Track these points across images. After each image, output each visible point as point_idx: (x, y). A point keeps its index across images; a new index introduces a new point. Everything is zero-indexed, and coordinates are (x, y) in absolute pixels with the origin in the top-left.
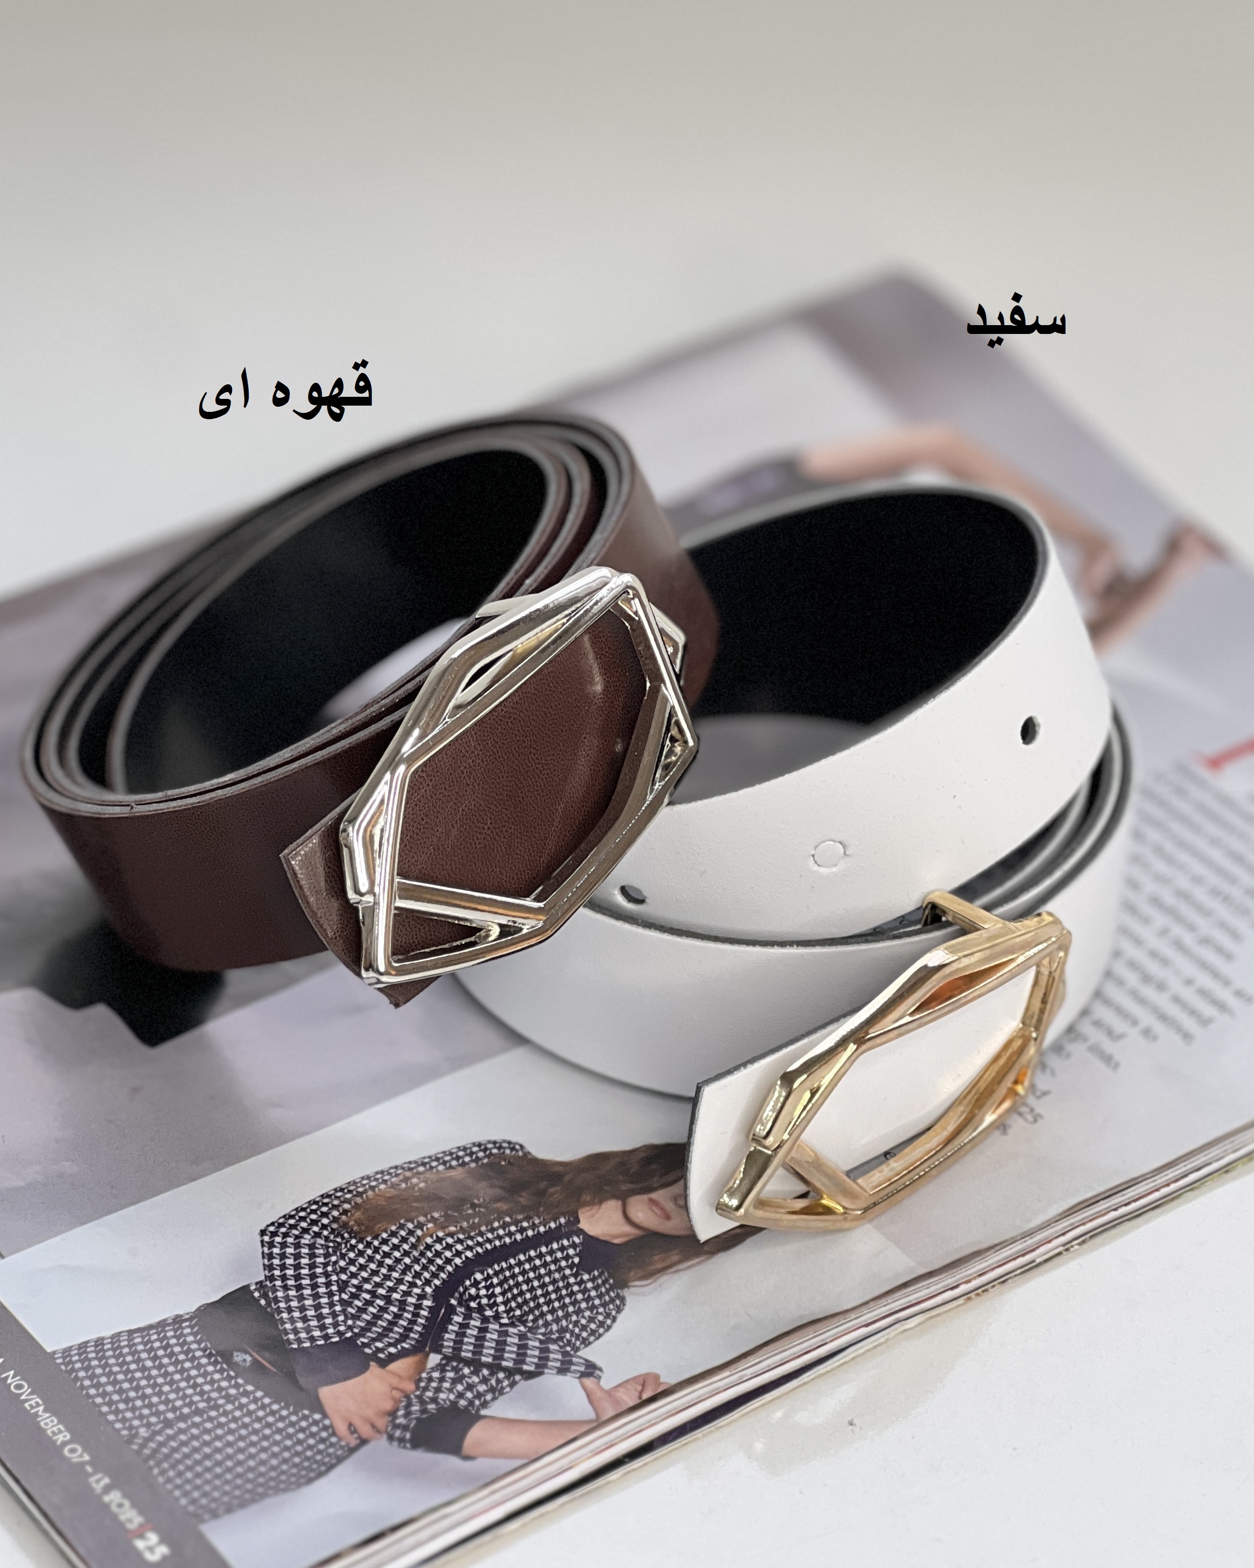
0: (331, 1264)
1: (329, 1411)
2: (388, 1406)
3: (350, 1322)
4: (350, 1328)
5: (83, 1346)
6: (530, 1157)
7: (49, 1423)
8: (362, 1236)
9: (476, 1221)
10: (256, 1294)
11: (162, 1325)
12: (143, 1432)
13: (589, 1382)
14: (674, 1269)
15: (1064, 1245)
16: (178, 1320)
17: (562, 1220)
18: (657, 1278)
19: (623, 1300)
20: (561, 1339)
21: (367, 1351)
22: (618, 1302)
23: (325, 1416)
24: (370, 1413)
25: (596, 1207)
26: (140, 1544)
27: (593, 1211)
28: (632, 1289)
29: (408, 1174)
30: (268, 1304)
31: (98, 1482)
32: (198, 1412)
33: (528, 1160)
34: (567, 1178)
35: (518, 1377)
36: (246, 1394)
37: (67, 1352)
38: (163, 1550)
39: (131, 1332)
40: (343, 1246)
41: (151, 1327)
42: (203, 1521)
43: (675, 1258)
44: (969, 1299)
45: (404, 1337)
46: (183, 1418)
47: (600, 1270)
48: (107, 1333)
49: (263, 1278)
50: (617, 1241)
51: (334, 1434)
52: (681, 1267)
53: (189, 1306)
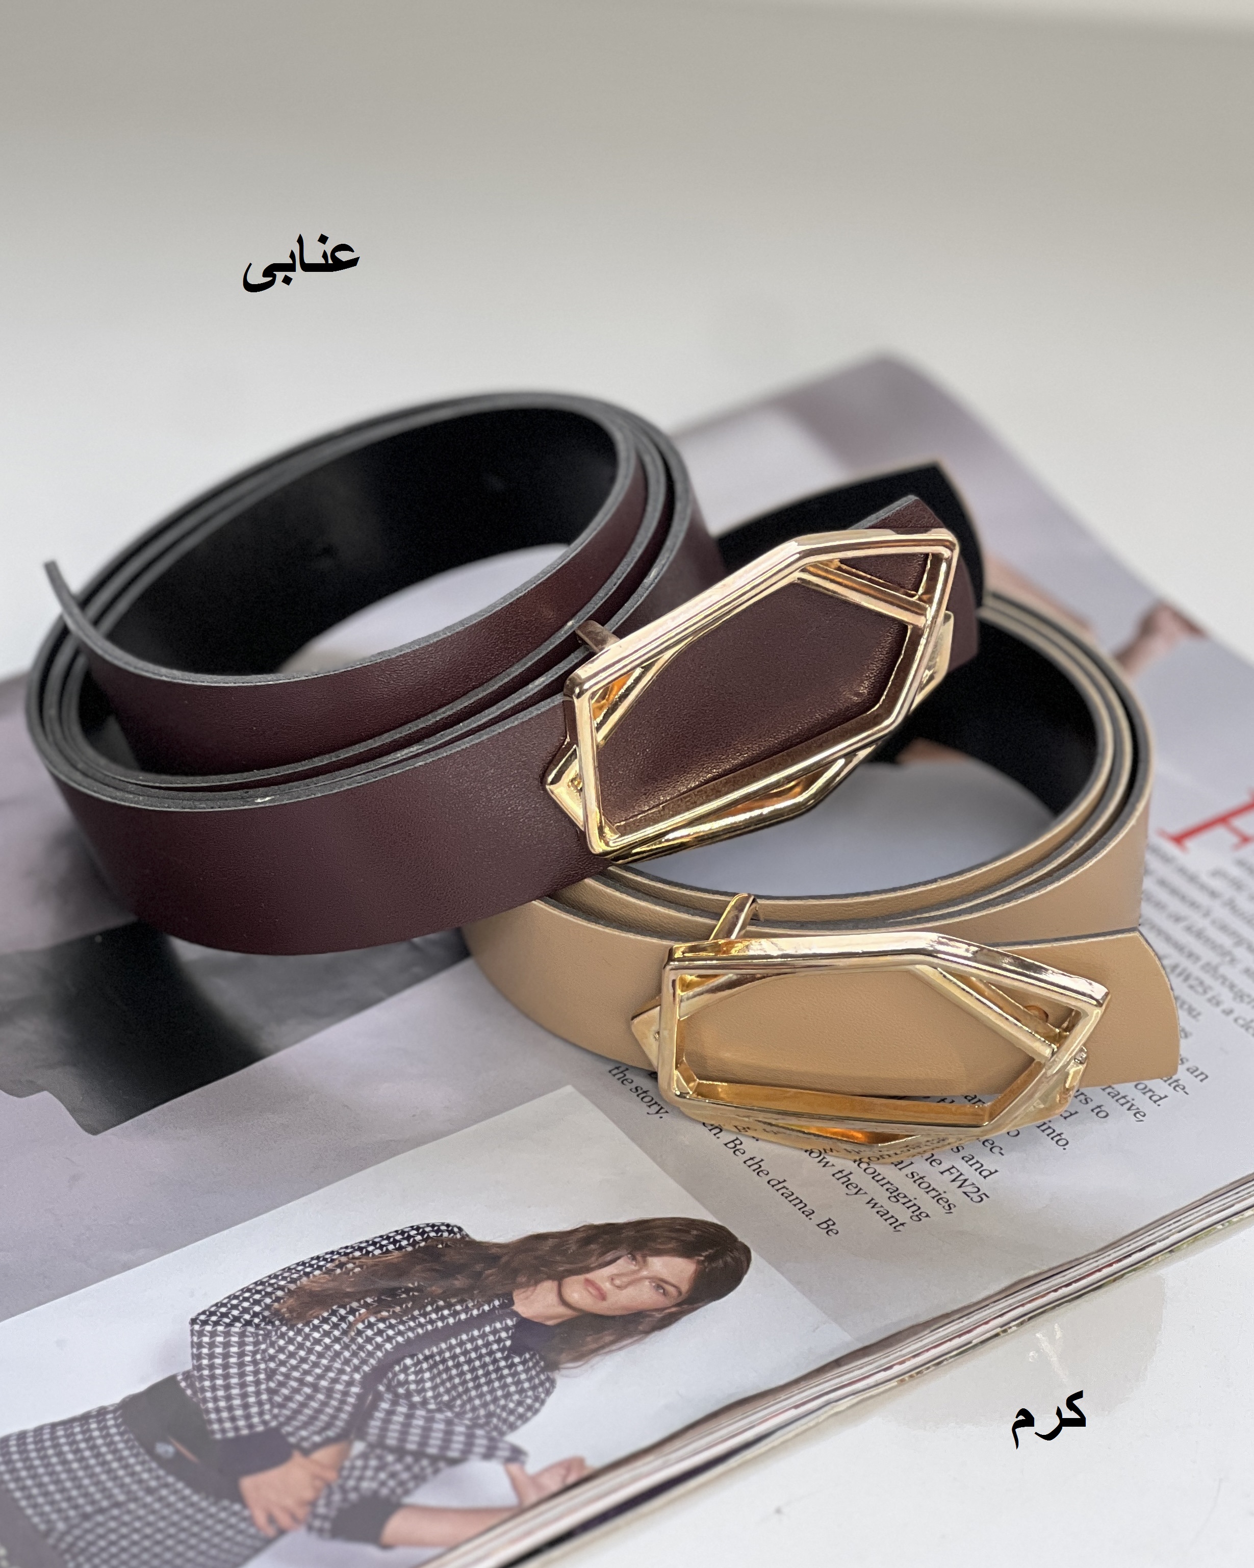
0: (260, 1352)
1: (250, 1500)
2: (308, 1495)
3: (276, 1411)
4: (275, 1417)
5: (5, 1440)
6: (467, 1239)
8: (294, 1322)
9: (409, 1305)
12: (60, 1526)
13: (514, 1468)
14: (607, 1350)
15: (1002, 1327)
17: (497, 1303)
18: (589, 1360)
19: (553, 1382)
20: (487, 1423)
21: (292, 1440)
22: (547, 1385)
23: (245, 1506)
24: (289, 1502)
25: (531, 1288)
27: (529, 1293)
28: (564, 1372)
30: (195, 1393)
32: (117, 1505)
33: (467, 1243)
34: (504, 1259)
35: (442, 1464)
40: (274, 1333)
41: (74, 1420)
43: (608, 1339)
44: (902, 1381)
45: (328, 1426)
46: (101, 1511)
47: (532, 1353)
49: (190, 1368)
50: (550, 1323)
51: (253, 1525)
52: (614, 1347)
53: (113, 1398)
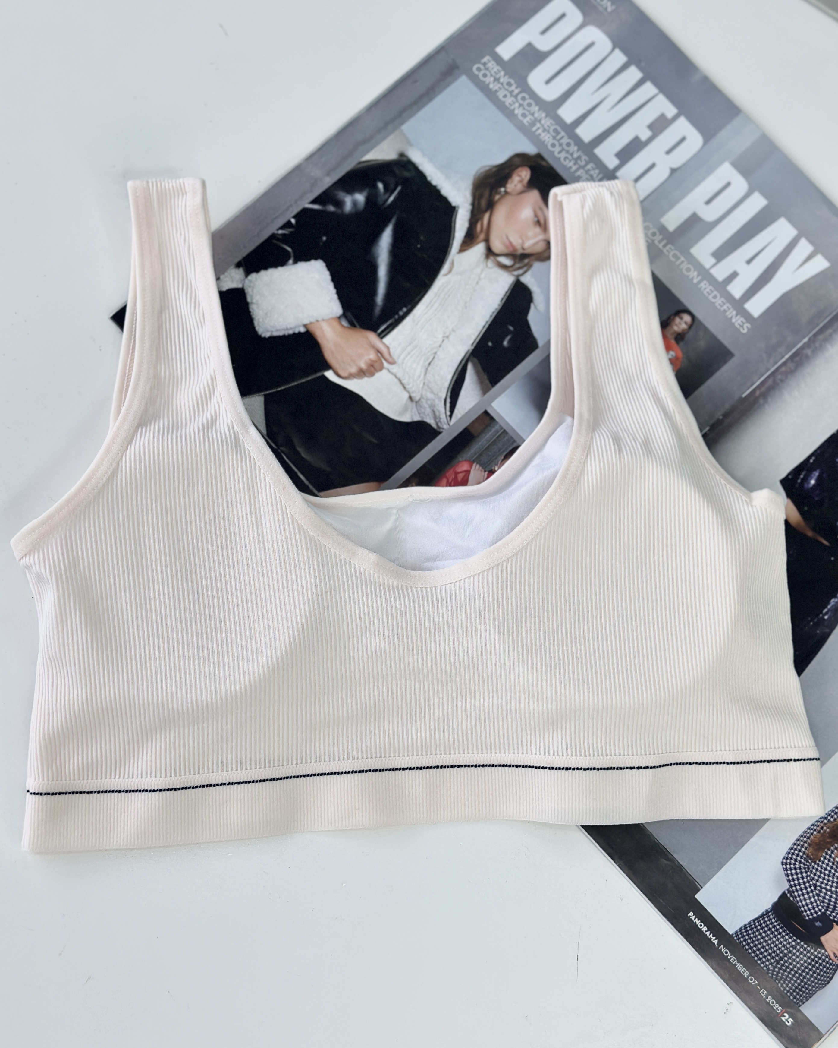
0: (808, 876)
1: (826, 947)
4: (822, 907)
5: (741, 929)
7: (740, 967)
8: (815, 860)
10: (789, 895)
11: (762, 916)
12: (771, 968)
16: (767, 912)
21: (831, 918)
23: (826, 951)
26: (783, 1019)
29: (822, 825)
30: (793, 899)
31: (764, 993)
32: (785, 955)
36: (798, 944)
37: (736, 932)
38: (791, 1020)
39: (754, 920)
40: (810, 866)
41: (760, 917)
42: (800, 1006)
46: (781, 959)
48: (747, 922)
49: (788, 887)
51: (830, 959)
